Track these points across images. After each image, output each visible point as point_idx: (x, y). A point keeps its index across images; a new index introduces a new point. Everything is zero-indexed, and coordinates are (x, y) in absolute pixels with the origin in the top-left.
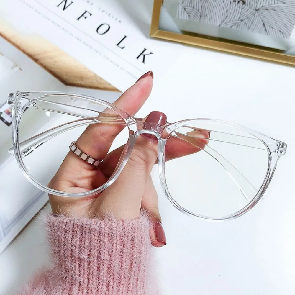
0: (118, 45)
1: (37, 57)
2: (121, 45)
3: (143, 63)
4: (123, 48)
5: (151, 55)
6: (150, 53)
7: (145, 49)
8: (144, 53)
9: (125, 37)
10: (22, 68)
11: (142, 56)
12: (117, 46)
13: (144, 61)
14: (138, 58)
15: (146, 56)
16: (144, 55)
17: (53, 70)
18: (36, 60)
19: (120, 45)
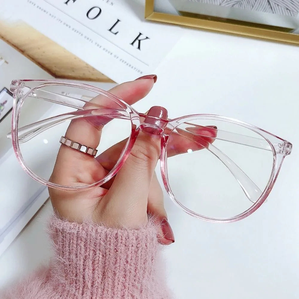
0: (110, 30)
1: (23, 48)
2: (114, 30)
3: (138, 50)
4: (116, 34)
5: (147, 40)
6: (146, 38)
7: (140, 34)
8: (139, 38)
9: (118, 21)
10: (7, 61)
11: (137, 42)
12: (109, 32)
13: (139, 47)
14: (132, 44)
15: (141, 42)
16: (139, 41)
17: (41, 61)
18: (22, 52)
19: (112, 30)
